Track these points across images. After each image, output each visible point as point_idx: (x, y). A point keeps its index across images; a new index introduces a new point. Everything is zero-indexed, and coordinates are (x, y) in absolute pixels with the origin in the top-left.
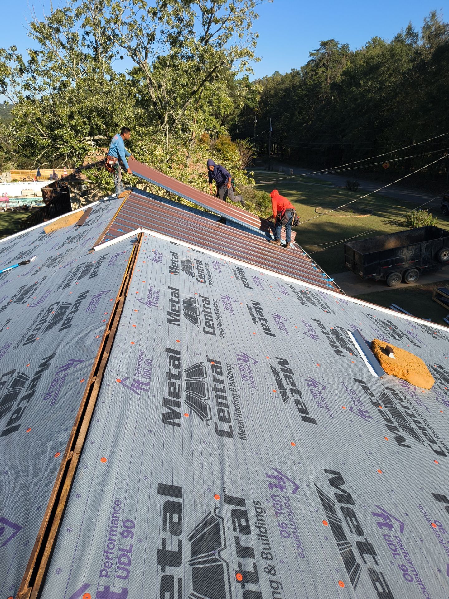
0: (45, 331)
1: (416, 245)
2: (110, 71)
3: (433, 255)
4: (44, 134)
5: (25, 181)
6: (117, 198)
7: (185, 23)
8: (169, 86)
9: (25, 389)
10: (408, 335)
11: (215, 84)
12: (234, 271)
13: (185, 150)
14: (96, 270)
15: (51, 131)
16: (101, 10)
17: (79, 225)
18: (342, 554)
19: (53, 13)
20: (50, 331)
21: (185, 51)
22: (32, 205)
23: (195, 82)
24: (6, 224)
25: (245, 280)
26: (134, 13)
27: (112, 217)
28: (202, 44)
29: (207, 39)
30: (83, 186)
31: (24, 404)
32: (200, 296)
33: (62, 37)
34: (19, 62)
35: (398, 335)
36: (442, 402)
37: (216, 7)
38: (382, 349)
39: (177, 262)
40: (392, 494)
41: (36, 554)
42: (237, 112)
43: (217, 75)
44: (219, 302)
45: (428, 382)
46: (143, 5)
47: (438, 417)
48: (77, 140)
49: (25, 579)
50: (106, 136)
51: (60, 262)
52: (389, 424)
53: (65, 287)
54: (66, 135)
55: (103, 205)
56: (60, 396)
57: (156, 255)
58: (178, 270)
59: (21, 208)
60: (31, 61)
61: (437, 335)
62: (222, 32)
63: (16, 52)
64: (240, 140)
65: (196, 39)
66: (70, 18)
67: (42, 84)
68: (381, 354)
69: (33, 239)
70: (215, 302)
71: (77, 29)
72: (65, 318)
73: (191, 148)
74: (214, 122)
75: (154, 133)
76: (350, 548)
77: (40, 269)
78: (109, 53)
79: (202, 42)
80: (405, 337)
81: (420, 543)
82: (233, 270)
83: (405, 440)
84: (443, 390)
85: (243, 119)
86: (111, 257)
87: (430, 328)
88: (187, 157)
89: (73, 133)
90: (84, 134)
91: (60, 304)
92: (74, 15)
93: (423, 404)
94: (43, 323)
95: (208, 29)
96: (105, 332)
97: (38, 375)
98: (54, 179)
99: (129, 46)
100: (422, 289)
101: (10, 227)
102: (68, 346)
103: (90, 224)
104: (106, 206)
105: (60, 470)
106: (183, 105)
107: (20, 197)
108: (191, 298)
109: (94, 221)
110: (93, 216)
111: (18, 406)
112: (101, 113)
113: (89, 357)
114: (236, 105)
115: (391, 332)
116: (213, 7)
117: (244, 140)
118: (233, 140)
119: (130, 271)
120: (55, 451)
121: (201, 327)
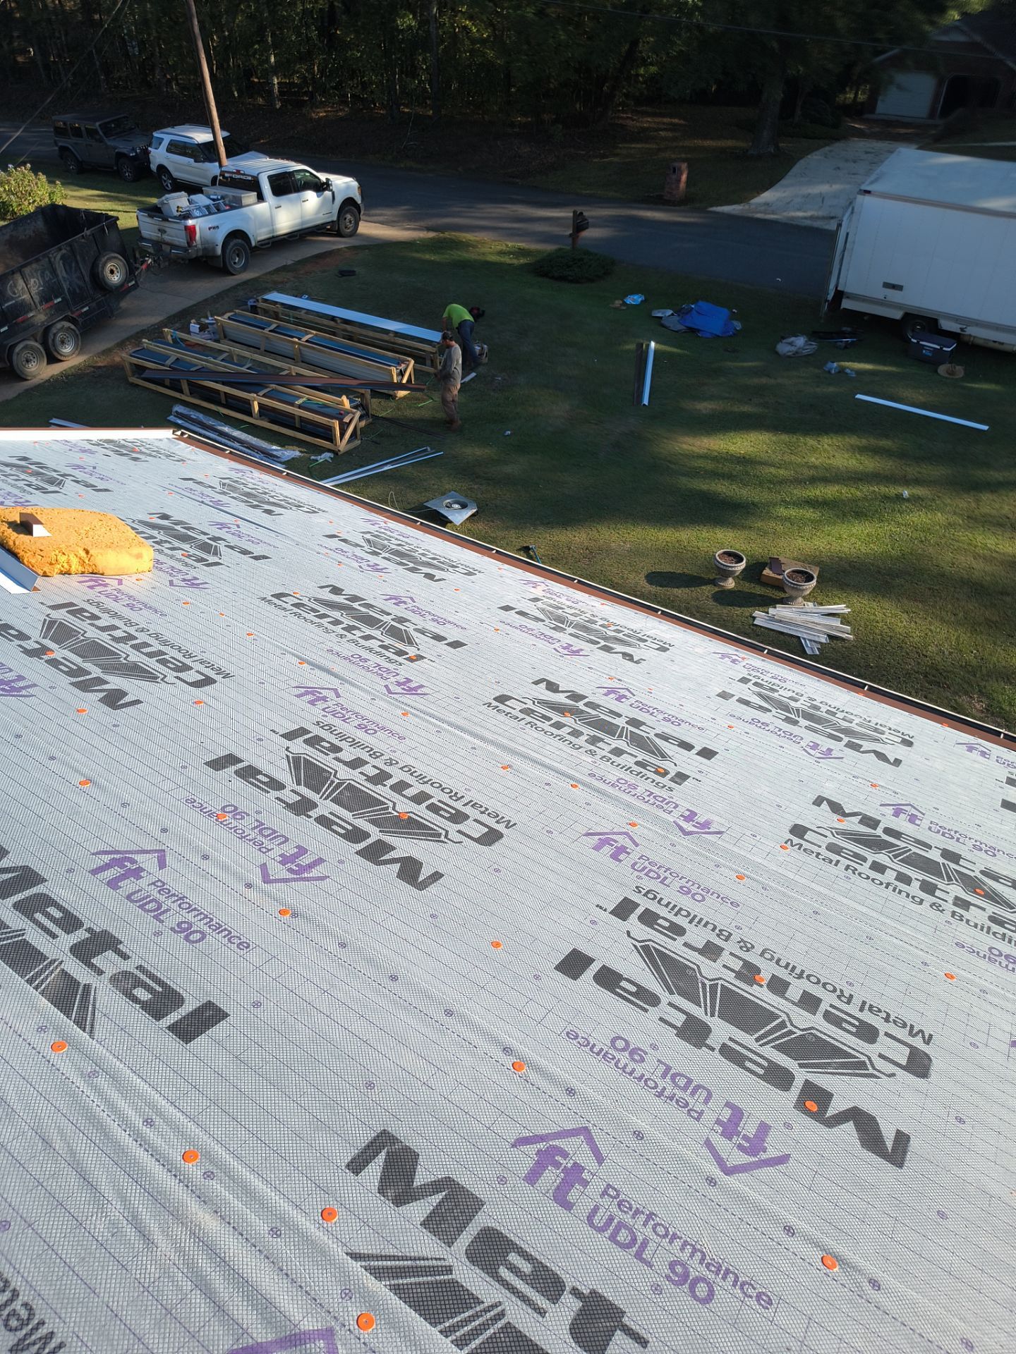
1: (37, 260)
3: (87, 279)
10: (77, 473)
18: (42, 993)
35: (52, 481)
36: (183, 584)
38: (13, 525)
40: (123, 811)
45: (139, 556)
47: (182, 618)
52: (80, 679)
61: (141, 452)
68: (13, 538)
76: (58, 970)
80: (68, 482)
81: (205, 864)
83: (125, 694)
84: (179, 560)
87: (123, 442)
93: (146, 606)
100: (100, 364)
115: (33, 479)
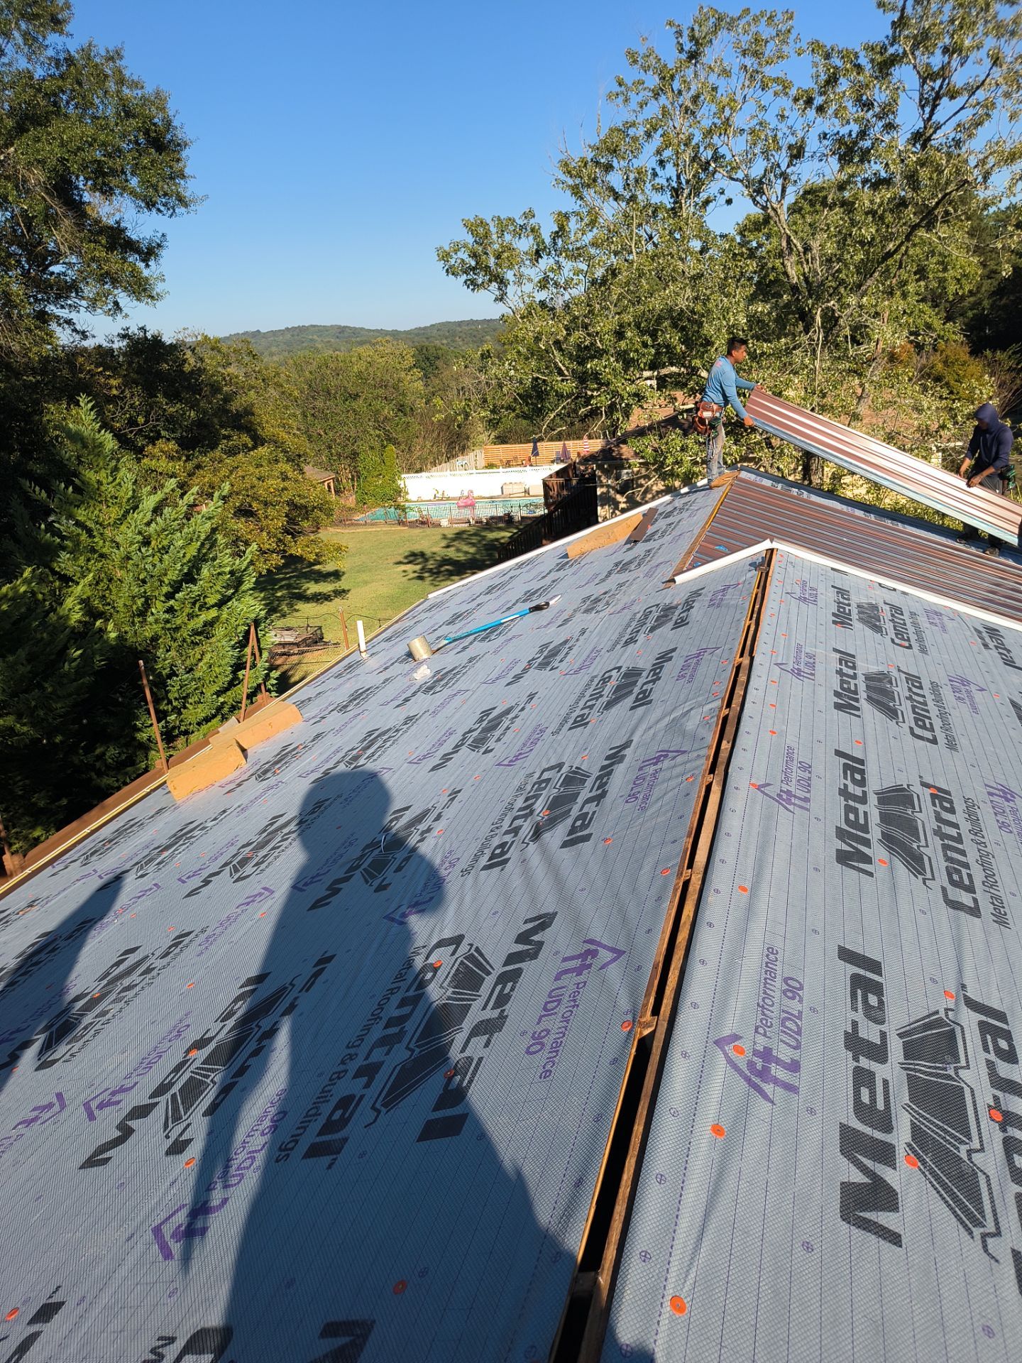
0: (604, 709)
2: (703, 233)
4: (566, 372)
5: (510, 466)
6: (709, 487)
7: (877, 109)
8: (831, 248)
9: (588, 789)
11: (942, 231)
12: (979, 632)
13: (857, 381)
14: (685, 614)
15: (579, 364)
16: (693, 113)
17: (633, 541)
19: (602, 137)
20: (614, 710)
21: (875, 168)
22: (518, 514)
23: (892, 233)
24: (472, 550)
25: (1005, 652)
26: (764, 109)
27: (701, 524)
28: (914, 149)
29: (927, 135)
30: (625, 471)
31: (590, 808)
32: (899, 670)
33: (616, 180)
34: (535, 239)
37: (954, 64)
39: (849, 605)
41: (656, 982)
42: (988, 286)
43: (947, 213)
44: (944, 687)
46: (785, 88)
48: (626, 379)
49: (645, 1005)
50: (685, 367)
51: (608, 604)
53: (627, 643)
54: (607, 370)
55: (679, 503)
56: (653, 798)
57: (803, 589)
58: (851, 620)
59: (500, 519)
60: (557, 232)
62: (966, 116)
63: (532, 221)
64: (994, 352)
65: (901, 139)
66: (635, 139)
67: (571, 275)
69: (545, 568)
70: (935, 687)
71: (646, 159)
72: (636, 690)
73: (871, 376)
74: (931, 315)
75: (789, 352)
77: (571, 617)
78: (704, 196)
79: (914, 145)
82: (976, 630)
85: (1004, 301)
86: (712, 593)
88: (860, 398)
89: (619, 366)
90: (642, 365)
91: (623, 670)
92: (642, 133)
94: (597, 699)
95: (932, 113)
96: (720, 711)
97: (606, 772)
98: (562, 461)
99: (746, 176)
101: (478, 556)
102: (652, 731)
103: (656, 537)
104: (686, 504)
105: (675, 890)
106: (859, 286)
107: (498, 497)
108: (882, 673)
109: (665, 531)
110: (661, 524)
111: (581, 810)
112: (677, 319)
113: (696, 746)
114: (986, 272)
116: (949, 63)
117: (1004, 349)
118: (976, 351)
119: (756, 615)
120: (660, 869)
121: (906, 727)
